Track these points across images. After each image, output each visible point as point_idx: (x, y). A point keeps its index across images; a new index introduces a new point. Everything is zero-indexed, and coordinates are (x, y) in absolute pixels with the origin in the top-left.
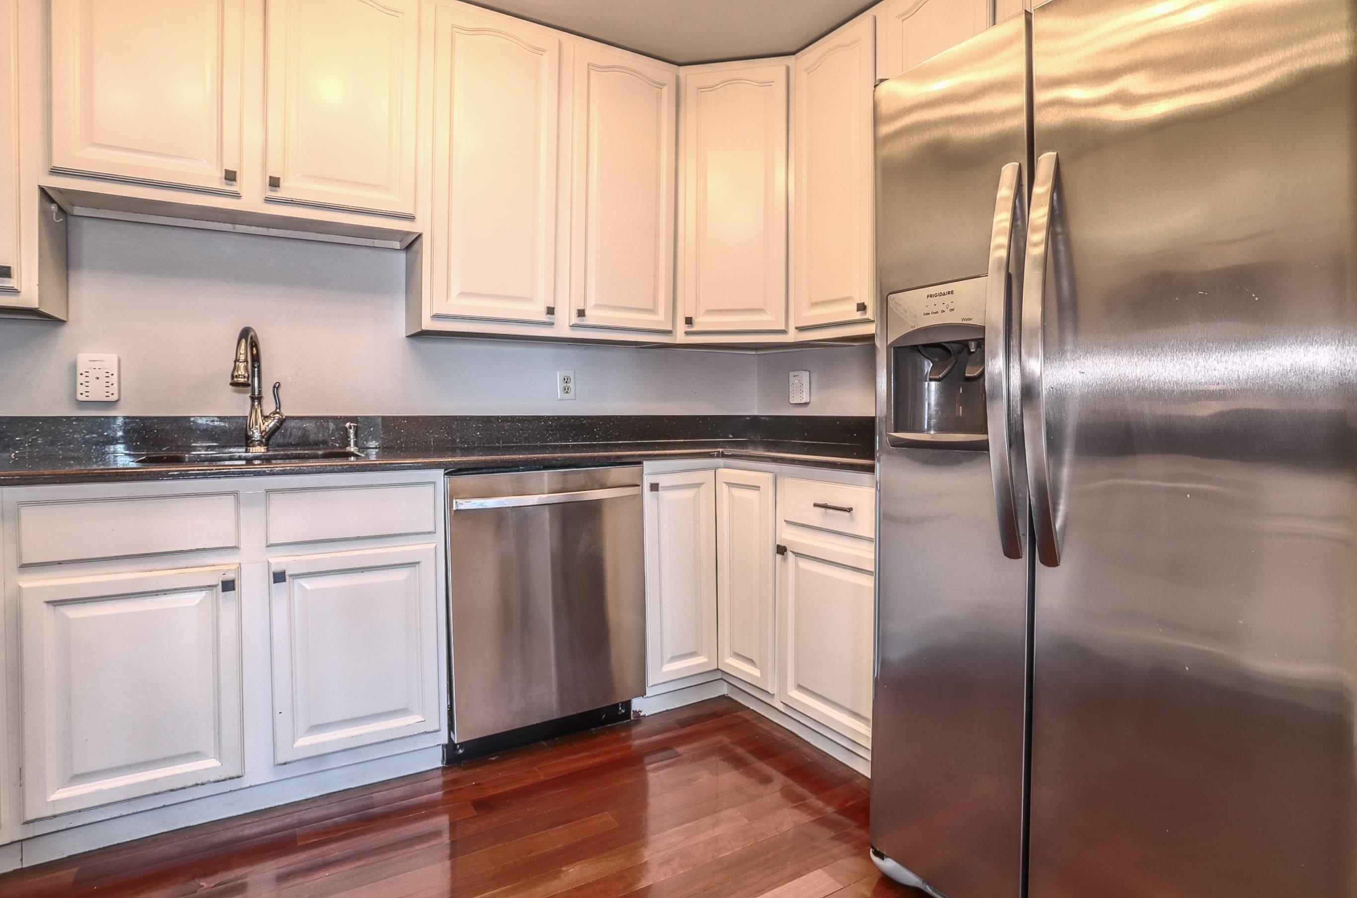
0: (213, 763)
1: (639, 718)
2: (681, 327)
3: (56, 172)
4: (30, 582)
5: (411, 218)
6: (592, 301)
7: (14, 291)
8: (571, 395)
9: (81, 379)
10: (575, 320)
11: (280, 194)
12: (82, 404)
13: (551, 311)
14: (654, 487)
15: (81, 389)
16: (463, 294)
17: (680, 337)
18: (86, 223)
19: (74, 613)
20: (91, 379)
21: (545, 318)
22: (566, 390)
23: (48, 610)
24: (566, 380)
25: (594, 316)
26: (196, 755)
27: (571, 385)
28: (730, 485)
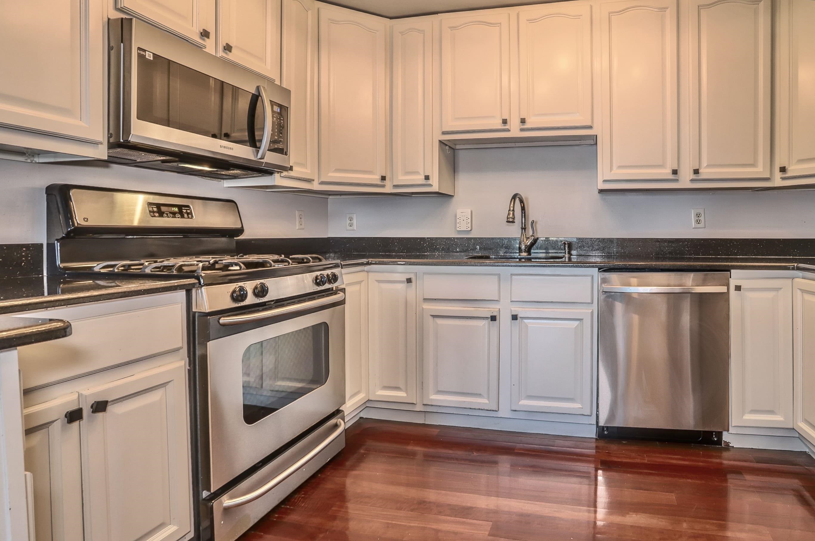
0: (486, 401)
1: (728, 447)
2: (778, 175)
3: (444, 133)
4: (427, 306)
5: (590, 127)
6: (704, 163)
7: (430, 185)
8: (702, 225)
9: (458, 221)
10: (693, 176)
11: (527, 126)
12: (460, 232)
13: (675, 172)
14: (738, 288)
15: (458, 225)
16: (620, 167)
17: (777, 182)
18: (460, 152)
19: (440, 321)
20: (461, 221)
21: (672, 177)
22: (698, 222)
23: (431, 318)
24: (698, 215)
25: (706, 172)
26: (479, 395)
27: (702, 218)
28: (803, 291)
